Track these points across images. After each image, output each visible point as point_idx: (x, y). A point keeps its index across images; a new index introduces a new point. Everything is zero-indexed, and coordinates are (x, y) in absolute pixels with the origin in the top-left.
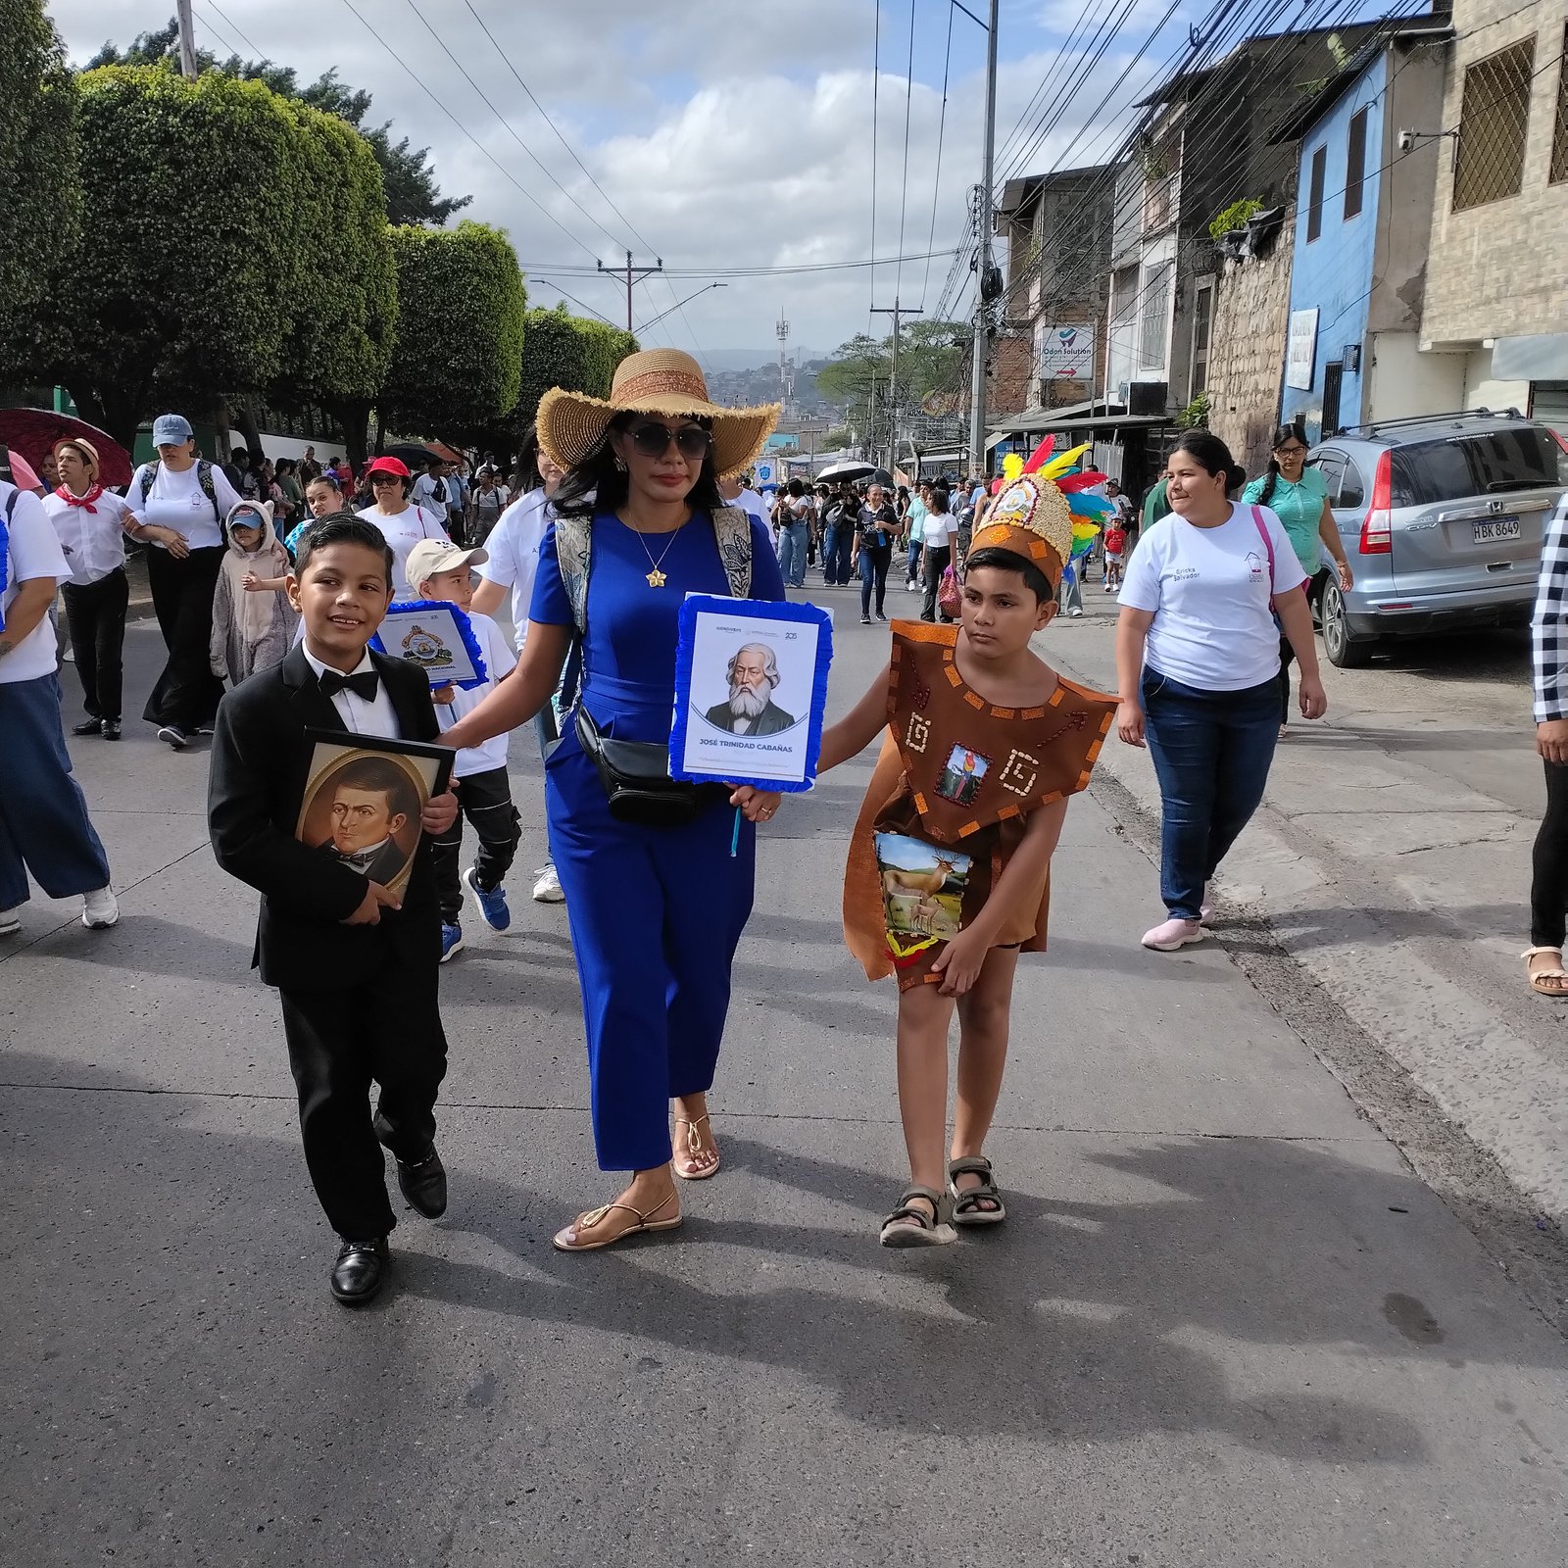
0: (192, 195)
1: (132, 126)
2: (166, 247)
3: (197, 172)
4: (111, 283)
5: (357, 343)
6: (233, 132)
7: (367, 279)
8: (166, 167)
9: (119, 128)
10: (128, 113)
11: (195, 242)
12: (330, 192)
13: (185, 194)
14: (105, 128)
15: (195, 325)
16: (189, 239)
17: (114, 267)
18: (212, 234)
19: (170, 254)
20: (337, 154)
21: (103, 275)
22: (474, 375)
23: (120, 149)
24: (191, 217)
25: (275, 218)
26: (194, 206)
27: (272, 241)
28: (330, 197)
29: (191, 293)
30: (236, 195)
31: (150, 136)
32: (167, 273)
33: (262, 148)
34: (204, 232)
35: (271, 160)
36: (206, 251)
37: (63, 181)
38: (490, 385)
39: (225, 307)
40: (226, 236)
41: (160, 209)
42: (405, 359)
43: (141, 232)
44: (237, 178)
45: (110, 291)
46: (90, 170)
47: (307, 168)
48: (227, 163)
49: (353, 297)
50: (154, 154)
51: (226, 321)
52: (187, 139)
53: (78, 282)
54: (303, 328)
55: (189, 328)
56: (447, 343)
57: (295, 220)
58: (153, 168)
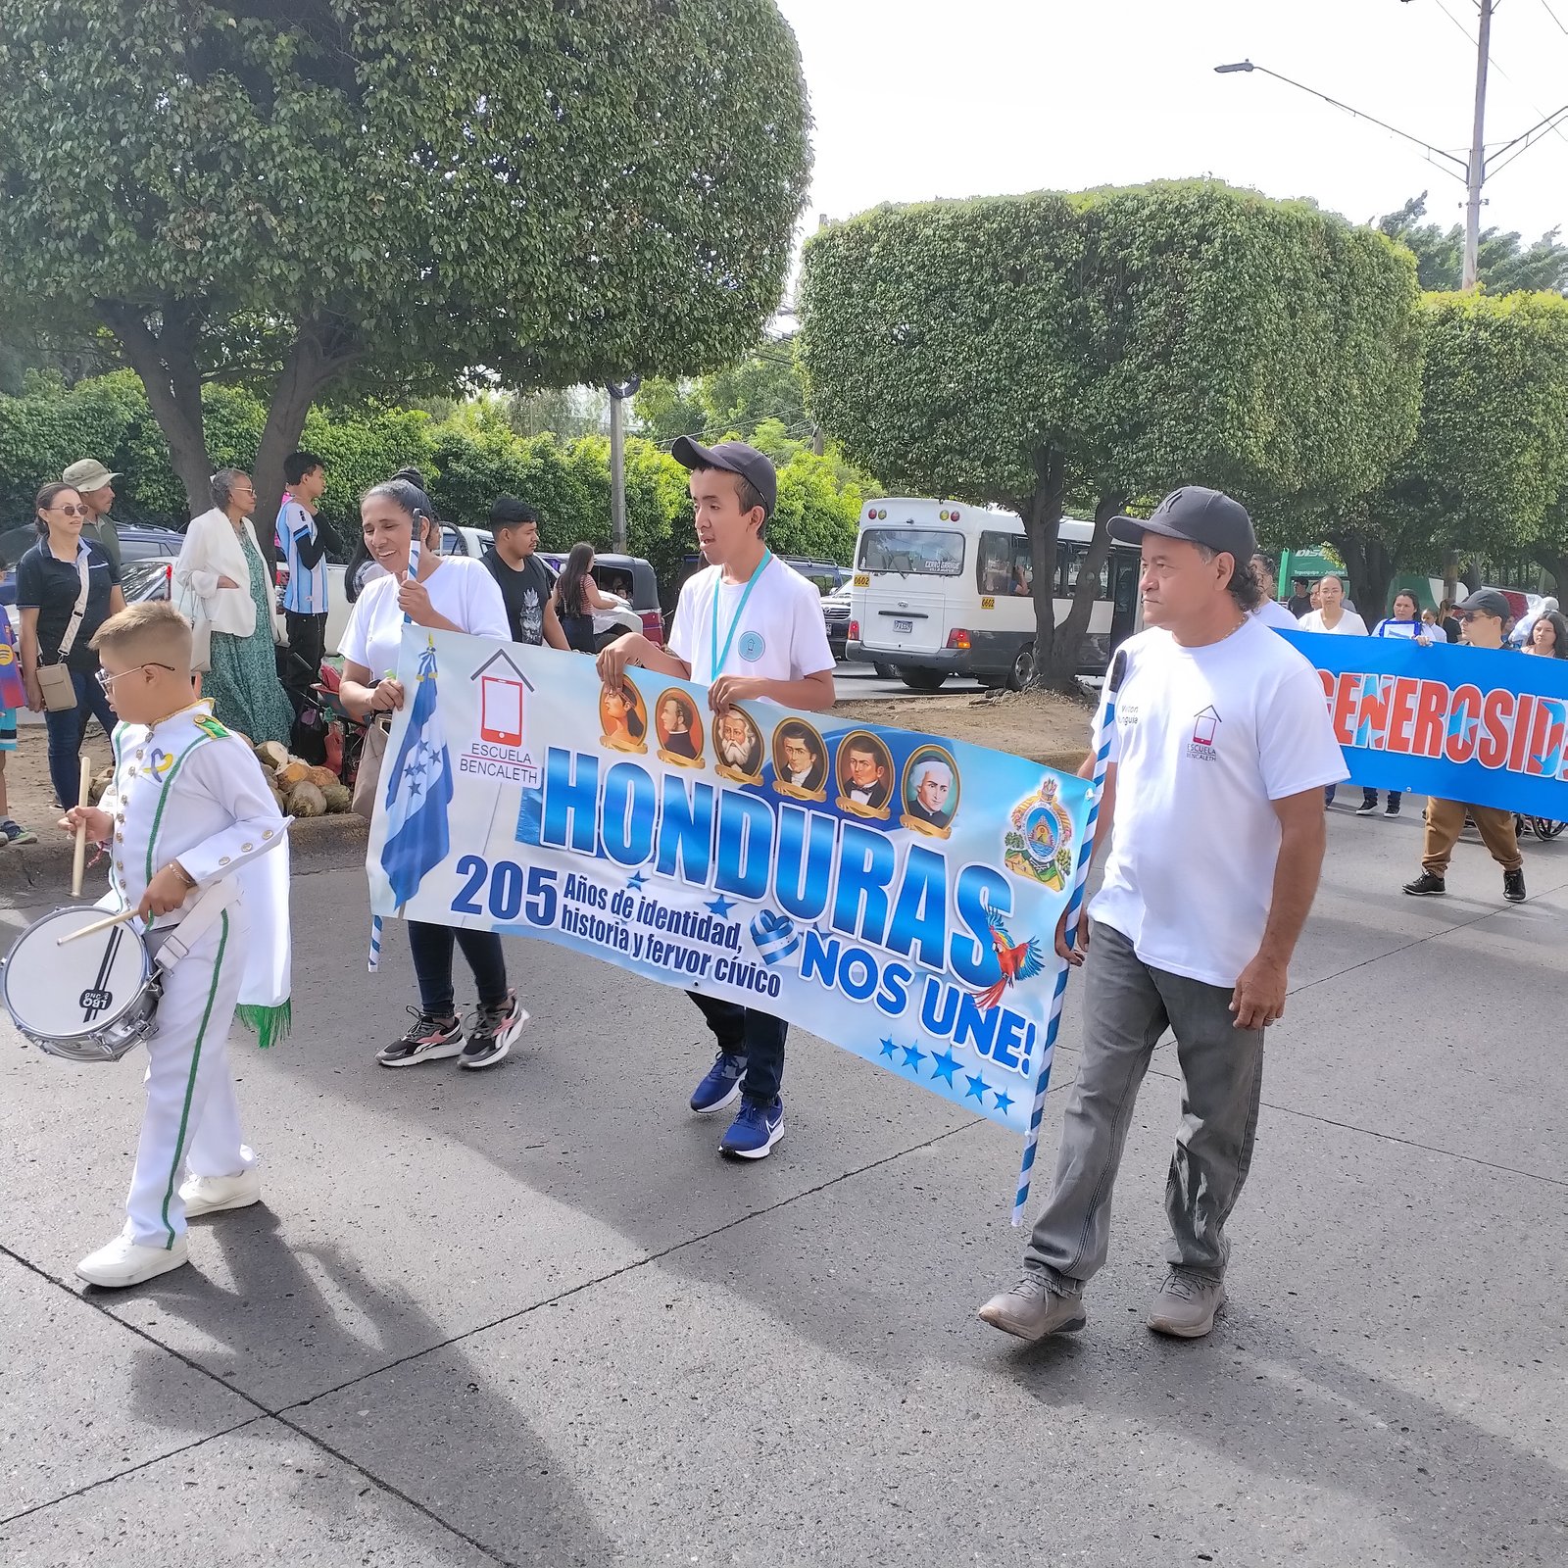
0: (1490, 393)
1: (1447, 341)
2: (1460, 436)
3: (1497, 375)
4: (1409, 467)
6: (1534, 340)
8: (1471, 372)
11: (1486, 431)
13: (1484, 392)
15: (1474, 499)
16: (1480, 429)
18: (1502, 425)
19: (1462, 442)
24: (1486, 411)
26: (1490, 402)
30: (1528, 392)
31: (1461, 348)
32: (1457, 457)
34: (1495, 423)
36: (1494, 438)
39: (1504, 484)
40: (1515, 425)
41: (1460, 406)
43: (1441, 425)
44: (1532, 377)
45: (1407, 473)
48: (1524, 366)
50: (1462, 363)
51: (1501, 495)
52: (1493, 348)
55: (1469, 501)
58: (1459, 374)
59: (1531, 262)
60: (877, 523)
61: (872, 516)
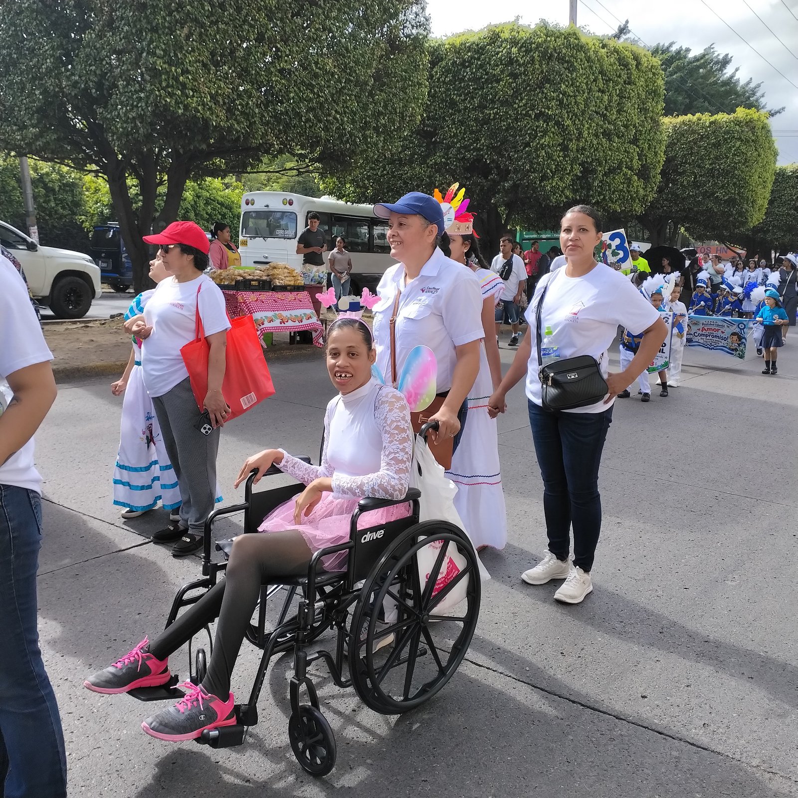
0: (521, 94)
1: (493, 56)
2: (504, 125)
3: (524, 80)
5: (629, 181)
6: (548, 52)
7: (641, 142)
8: (508, 78)
9: (485, 58)
10: (491, 49)
11: (520, 122)
12: (617, 87)
14: (478, 59)
15: (516, 171)
17: (477, 140)
18: (530, 116)
19: (507, 130)
20: (626, 66)
21: (472, 144)
22: (731, 202)
23: (485, 70)
24: (519, 107)
25: (571, 104)
26: (522, 100)
27: (568, 118)
28: (616, 90)
29: (516, 152)
30: (545, 91)
31: (501, 61)
32: (504, 141)
33: (567, 62)
34: (525, 115)
35: (571, 68)
36: (525, 126)
37: (410, 83)
38: (742, 208)
39: (533, 159)
40: (537, 117)
41: (505, 103)
42: (689, 193)
43: (492, 117)
44: (548, 81)
46: (468, 84)
47: (600, 73)
48: (542, 72)
49: (628, 152)
51: (533, 168)
52: (520, 60)
53: (459, 149)
54: (588, 171)
55: (514, 173)
56: (716, 183)
57: (586, 105)
58: (501, 80)
59: (694, 62)
60: (250, 208)
61: (247, 204)
